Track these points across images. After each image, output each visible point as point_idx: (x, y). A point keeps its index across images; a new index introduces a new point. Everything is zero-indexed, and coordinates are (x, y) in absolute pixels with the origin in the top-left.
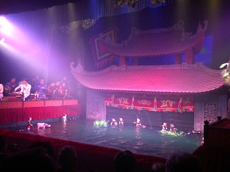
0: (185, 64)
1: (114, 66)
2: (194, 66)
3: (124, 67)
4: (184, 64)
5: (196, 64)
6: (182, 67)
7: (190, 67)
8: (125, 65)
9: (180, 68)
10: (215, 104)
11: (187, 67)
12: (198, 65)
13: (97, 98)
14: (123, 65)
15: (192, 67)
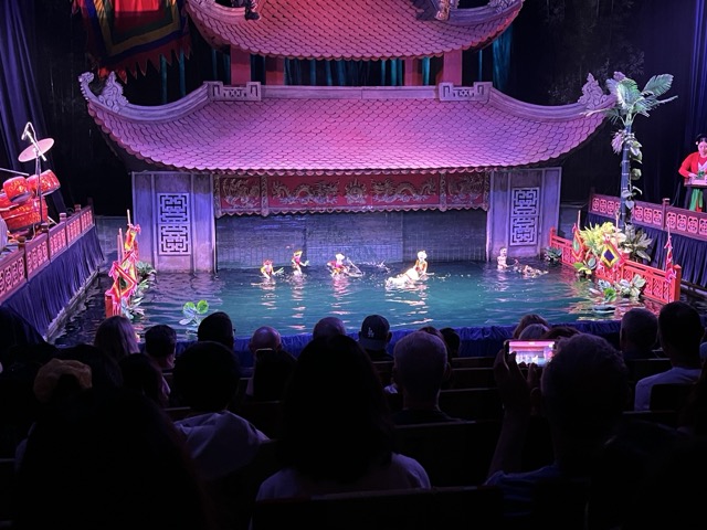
0: (448, 87)
1: (216, 83)
2: (471, 93)
3: (254, 89)
4: (445, 87)
5: (476, 86)
6: (441, 93)
7: (461, 94)
8: (257, 84)
9: (435, 97)
11: (454, 95)
12: (481, 88)
15: (466, 93)
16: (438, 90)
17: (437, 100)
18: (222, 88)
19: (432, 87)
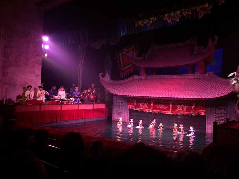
2: (205, 76)
4: (196, 74)
5: (207, 74)
7: (202, 76)
8: (145, 75)
9: (193, 77)
10: (225, 109)
11: (199, 76)
12: (209, 74)
13: (121, 102)
14: (144, 75)
15: (204, 76)
16: (194, 75)
17: (194, 78)
18: (137, 76)
19: (193, 74)
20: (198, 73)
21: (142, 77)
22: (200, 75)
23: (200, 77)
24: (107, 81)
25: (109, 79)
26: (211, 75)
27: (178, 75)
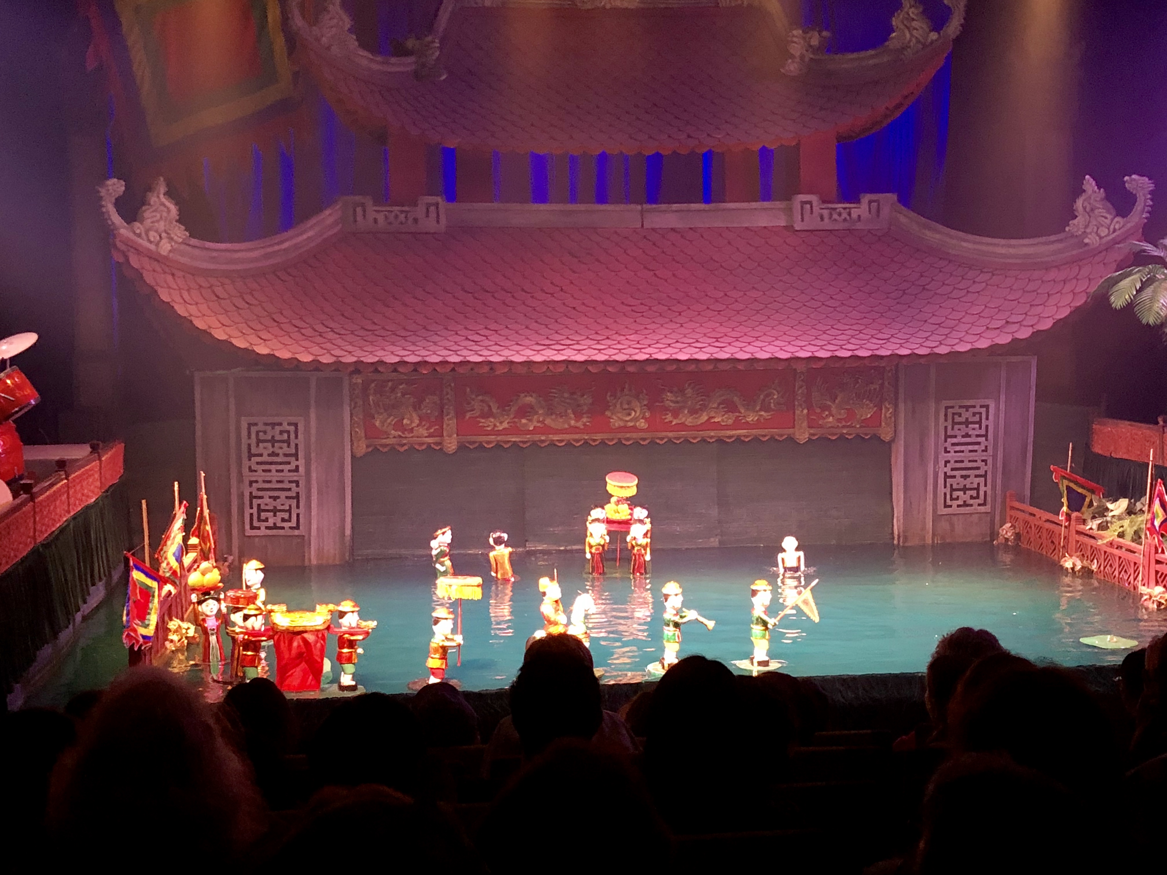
0: (810, 203)
1: (359, 199)
2: (854, 215)
4: (803, 203)
6: (797, 216)
7: (835, 216)
9: (784, 223)
11: (822, 219)
12: (874, 205)
14: (427, 199)
15: (845, 215)
16: (791, 209)
17: (789, 228)
18: (371, 208)
19: (778, 204)
20: (814, 198)
21: (420, 211)
22: (826, 213)
23: (827, 224)
24: (165, 247)
25: (180, 233)
26: (886, 211)
27: (684, 206)
